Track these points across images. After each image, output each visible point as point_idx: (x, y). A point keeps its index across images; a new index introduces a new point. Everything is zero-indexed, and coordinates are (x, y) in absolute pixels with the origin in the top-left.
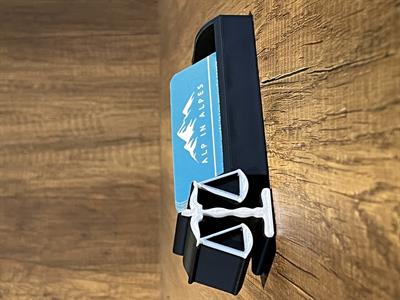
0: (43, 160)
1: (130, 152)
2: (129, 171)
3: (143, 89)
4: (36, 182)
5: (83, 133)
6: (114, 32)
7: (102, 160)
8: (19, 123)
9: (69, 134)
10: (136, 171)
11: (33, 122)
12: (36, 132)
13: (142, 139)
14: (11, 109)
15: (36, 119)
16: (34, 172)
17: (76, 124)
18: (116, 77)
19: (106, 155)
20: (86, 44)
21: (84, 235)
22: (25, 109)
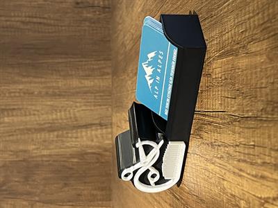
0: (41, 138)
1: (93, 132)
2: (93, 144)
3: (102, 94)
4: (36, 151)
5: (65, 121)
6: (84, 60)
7: (76, 138)
8: (26, 115)
9: (56, 121)
10: (97, 144)
11: (34, 115)
12: (36, 121)
13: (100, 125)
14: (21, 107)
15: (36, 113)
16: (35, 145)
17: (61, 115)
18: (85, 87)
19: (79, 135)
20: (66, 66)
21: (65, 184)
22: (29, 107)
